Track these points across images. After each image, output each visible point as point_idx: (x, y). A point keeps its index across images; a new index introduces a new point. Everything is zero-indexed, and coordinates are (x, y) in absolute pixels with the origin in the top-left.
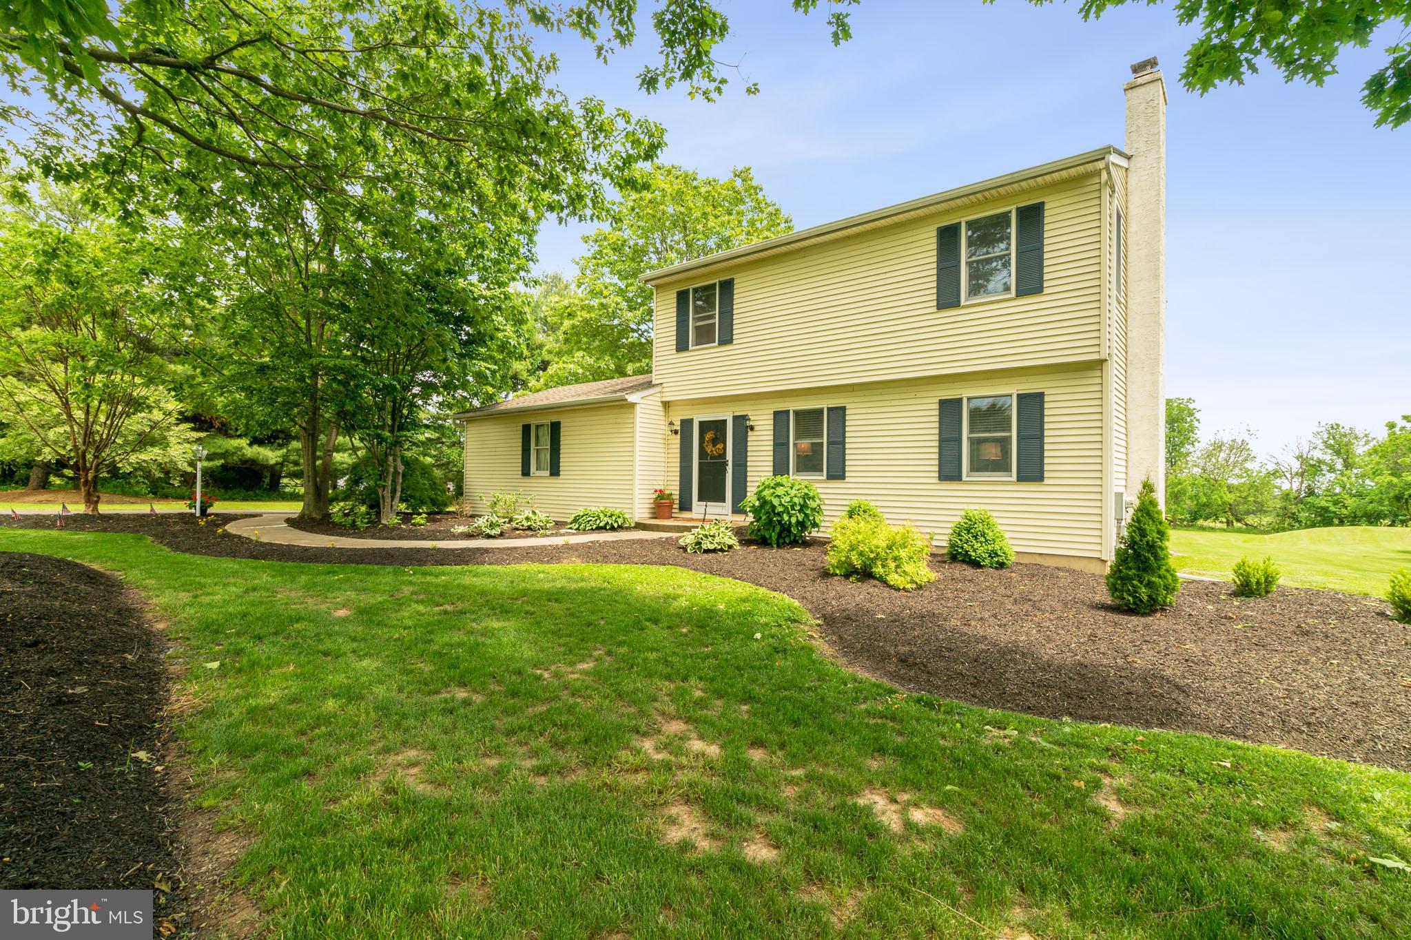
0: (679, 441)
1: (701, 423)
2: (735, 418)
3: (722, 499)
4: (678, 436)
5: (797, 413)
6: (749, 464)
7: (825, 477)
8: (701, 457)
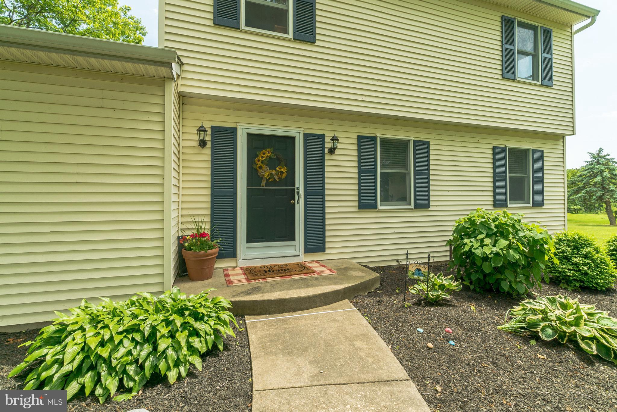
0: (208, 158)
1: (251, 137)
2: (307, 136)
3: (292, 237)
4: (207, 151)
5: (384, 142)
6: (327, 192)
7: (412, 207)
8: (250, 182)
